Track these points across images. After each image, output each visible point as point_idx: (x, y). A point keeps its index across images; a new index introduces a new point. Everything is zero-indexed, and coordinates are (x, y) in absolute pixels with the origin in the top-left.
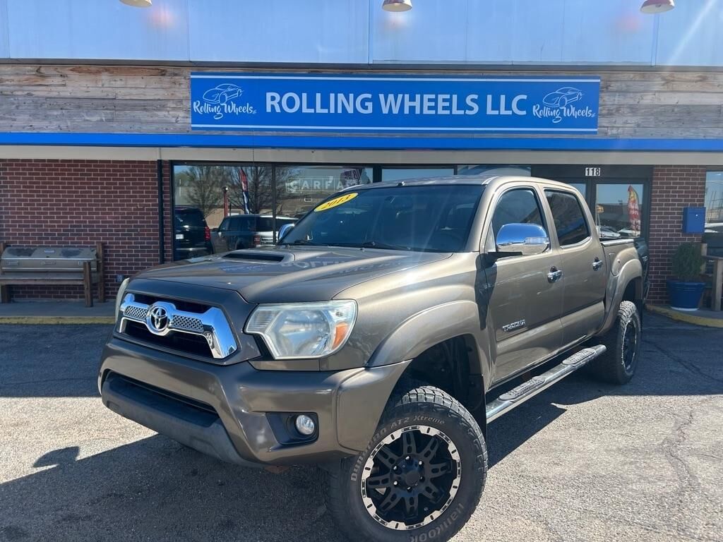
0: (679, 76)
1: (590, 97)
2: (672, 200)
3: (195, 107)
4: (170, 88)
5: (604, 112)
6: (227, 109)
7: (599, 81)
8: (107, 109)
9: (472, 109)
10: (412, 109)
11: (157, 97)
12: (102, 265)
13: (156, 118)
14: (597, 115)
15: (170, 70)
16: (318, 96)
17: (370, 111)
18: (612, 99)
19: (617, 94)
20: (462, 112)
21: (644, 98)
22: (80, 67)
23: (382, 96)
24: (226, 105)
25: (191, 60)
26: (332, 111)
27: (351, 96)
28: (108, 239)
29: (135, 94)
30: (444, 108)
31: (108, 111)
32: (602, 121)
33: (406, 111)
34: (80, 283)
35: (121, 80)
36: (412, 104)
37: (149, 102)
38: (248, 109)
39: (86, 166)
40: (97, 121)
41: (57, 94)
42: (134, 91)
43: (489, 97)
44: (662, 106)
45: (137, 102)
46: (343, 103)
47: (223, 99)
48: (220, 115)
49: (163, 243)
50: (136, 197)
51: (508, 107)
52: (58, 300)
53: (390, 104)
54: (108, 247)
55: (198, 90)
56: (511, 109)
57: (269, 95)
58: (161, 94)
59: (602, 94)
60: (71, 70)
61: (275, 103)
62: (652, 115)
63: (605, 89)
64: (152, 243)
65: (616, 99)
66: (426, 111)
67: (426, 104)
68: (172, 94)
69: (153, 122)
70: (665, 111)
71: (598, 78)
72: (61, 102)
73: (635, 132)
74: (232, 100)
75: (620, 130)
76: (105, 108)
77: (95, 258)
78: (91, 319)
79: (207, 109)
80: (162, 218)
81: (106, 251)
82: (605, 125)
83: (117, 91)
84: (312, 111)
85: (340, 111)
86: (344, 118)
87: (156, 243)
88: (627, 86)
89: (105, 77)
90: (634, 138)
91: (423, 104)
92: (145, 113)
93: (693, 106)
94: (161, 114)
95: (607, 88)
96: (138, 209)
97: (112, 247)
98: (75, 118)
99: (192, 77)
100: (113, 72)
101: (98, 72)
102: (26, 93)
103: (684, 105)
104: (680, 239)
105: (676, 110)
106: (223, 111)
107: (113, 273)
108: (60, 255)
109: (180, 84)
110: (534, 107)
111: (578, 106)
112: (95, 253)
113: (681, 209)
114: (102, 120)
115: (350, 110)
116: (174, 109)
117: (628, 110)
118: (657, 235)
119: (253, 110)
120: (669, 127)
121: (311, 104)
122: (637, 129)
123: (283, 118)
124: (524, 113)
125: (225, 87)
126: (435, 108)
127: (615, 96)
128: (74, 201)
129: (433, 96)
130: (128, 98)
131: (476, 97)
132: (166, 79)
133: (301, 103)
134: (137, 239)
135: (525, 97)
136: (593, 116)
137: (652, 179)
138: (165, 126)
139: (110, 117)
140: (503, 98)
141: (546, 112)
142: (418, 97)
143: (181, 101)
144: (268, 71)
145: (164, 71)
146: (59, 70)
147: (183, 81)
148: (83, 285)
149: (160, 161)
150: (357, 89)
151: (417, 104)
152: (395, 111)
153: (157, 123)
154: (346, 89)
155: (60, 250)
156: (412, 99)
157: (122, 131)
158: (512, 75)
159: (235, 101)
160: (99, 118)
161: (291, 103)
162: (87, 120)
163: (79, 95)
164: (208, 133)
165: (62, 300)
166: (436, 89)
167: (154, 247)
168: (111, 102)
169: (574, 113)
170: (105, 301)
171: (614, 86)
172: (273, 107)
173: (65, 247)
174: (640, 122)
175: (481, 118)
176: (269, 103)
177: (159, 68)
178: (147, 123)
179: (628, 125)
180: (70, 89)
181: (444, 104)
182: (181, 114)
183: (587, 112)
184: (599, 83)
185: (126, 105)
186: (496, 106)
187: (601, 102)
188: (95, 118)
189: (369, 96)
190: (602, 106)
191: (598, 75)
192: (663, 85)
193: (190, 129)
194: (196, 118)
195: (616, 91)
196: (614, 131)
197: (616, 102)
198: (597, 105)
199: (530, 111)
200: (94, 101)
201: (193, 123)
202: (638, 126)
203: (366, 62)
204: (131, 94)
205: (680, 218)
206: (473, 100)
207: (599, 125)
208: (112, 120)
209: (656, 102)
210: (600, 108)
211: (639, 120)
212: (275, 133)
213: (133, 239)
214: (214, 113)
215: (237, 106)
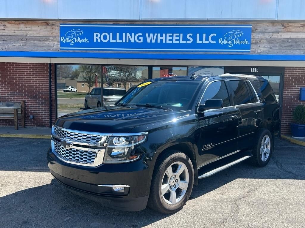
0: (291, 24)
1: (247, 35)
2: (294, 84)
3: (62, 40)
4: (51, 31)
5: (254, 42)
6: (76, 41)
7: (251, 27)
8: (23, 41)
9: (189, 40)
10: (161, 40)
11: (45, 35)
12: (23, 111)
13: (44, 45)
14: (250, 43)
15: (51, 23)
16: (118, 34)
17: (142, 41)
18: (258, 35)
19: (260, 33)
20: (185, 42)
21: (274, 35)
22: (11, 22)
23: (147, 35)
24: (75, 39)
25: (59, 18)
26: (124, 41)
27: (133, 34)
28: (26, 99)
29: (35, 34)
30: (176, 40)
31: (23, 42)
32: (253, 46)
33: (159, 42)
34: (13, 119)
35: (29, 27)
36: (161, 38)
37: (41, 37)
38: (86, 40)
39: (17, 65)
40: (19, 46)
41: (1, 33)
42: (35, 32)
43: (198, 35)
44: (282, 39)
45: (36, 37)
46: (128, 37)
47: (74, 36)
48: (73, 43)
49: (51, 101)
50: (39, 80)
51: (207, 39)
52: (4, 126)
53: (151, 38)
54: (27, 102)
55: (64, 32)
56: (208, 41)
57: (95, 34)
58: (47, 34)
59: (253, 33)
60: (8, 23)
61: (98, 38)
62: (277, 43)
63: (254, 31)
64: (46, 101)
65: (260, 36)
66: (168, 42)
67: (168, 38)
68: (52, 34)
69: (43, 46)
70: (284, 42)
71: (251, 25)
72: (3, 37)
73: (269, 51)
74: (78, 36)
75: (262, 51)
76: (22, 40)
77: (20, 107)
78: (15, 135)
79: (67, 40)
80: (51, 89)
81: (26, 104)
82: (255, 48)
83: (27, 32)
84: (115, 41)
85: (128, 41)
86: (129, 45)
87: (48, 101)
88: (265, 29)
89: (22, 26)
90: (268, 54)
91: (166, 38)
92: (39, 42)
93: (298, 39)
94: (47, 42)
95: (255, 30)
96: (40, 85)
97: (28, 102)
98: (9, 45)
99: (61, 26)
100: (25, 24)
101: (19, 24)
103: (293, 39)
104: (298, 103)
105: (290, 41)
106: (74, 41)
107: (28, 114)
108: (5, 106)
109: (55, 29)
110: (220, 39)
111: (241, 39)
112: (21, 105)
113: (299, 88)
114: (21, 46)
115: (132, 41)
116: (52, 40)
117: (266, 41)
118: (287, 101)
119: (88, 41)
120: (286, 49)
121: (114, 38)
122: (270, 50)
123: (102, 44)
124: (215, 42)
125: (75, 30)
126: (172, 40)
127: (259, 34)
128: (12, 81)
129: (171, 34)
130: (32, 35)
131: (191, 35)
132: (49, 27)
133: (110, 38)
135: (215, 35)
136: (248, 43)
137: (284, 74)
138: (48, 48)
139: (24, 44)
140: (204, 35)
141: (225, 42)
142: (164, 35)
143: (55, 37)
144: (95, 23)
145: (48, 23)
146: (2, 23)
147: (56, 27)
148: (14, 120)
149: (50, 64)
150: (136, 31)
151: (164, 38)
152: (153, 41)
153: (45, 47)
154: (130, 31)
155: (5, 103)
156: (161, 36)
157: (29, 50)
158: (209, 24)
159: (80, 37)
160: (19, 45)
161: (105, 37)
162: (14, 46)
163: (11, 34)
164: (67, 51)
165: (6, 126)
166: (173, 31)
167: (47, 103)
168: (25, 37)
169: (239, 42)
170: (25, 127)
171: (259, 29)
172: (97, 39)
173: (8, 102)
174: (271, 47)
175: (194, 45)
176: (95, 38)
177: (46, 22)
178: (40, 47)
179: (266, 48)
180: (7, 32)
181: (176, 38)
182: (56, 43)
183: (246, 42)
184: (251, 28)
185: (31, 39)
186: (201, 39)
187: (252, 37)
188: (18, 45)
189: (141, 34)
190: (253, 39)
191: (251, 24)
192: (283, 29)
193: (59, 50)
194: (62, 45)
195: (260, 32)
196: (259, 51)
197: (260, 37)
198: (250, 38)
199: (217, 41)
200: (17, 37)
201: (61, 47)
202: (271, 48)
203: (139, 19)
204: (33, 34)
205: (298, 93)
206: (190, 36)
207: (251, 48)
208: (25, 45)
209: (279, 37)
210: (252, 40)
211: (271, 45)
212: (98, 52)
213: (38, 99)
214: (70, 42)
215: (81, 39)
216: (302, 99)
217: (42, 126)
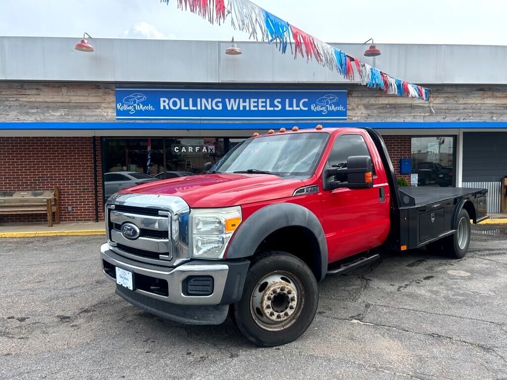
2: (393, 155)
3: (118, 107)
4: (103, 96)
5: (350, 108)
6: (138, 108)
7: (346, 91)
8: (65, 108)
9: (278, 107)
10: (244, 107)
11: (95, 101)
12: (57, 201)
13: (95, 113)
14: (346, 110)
15: (104, 86)
16: (191, 100)
17: (220, 108)
18: (354, 101)
20: (272, 109)
21: (371, 100)
22: (48, 84)
23: (227, 100)
24: (137, 106)
25: (116, 81)
26: (199, 108)
27: (210, 100)
28: (62, 185)
29: (82, 100)
30: (262, 107)
31: (66, 110)
32: (349, 113)
33: (241, 108)
34: (45, 212)
35: (74, 91)
36: (244, 104)
37: (90, 104)
38: (150, 108)
39: (48, 140)
41: (35, 99)
42: (81, 98)
43: (287, 100)
44: (380, 104)
45: (83, 104)
46: (205, 104)
47: (135, 102)
48: (133, 111)
49: (96, 186)
50: (79, 159)
51: (298, 106)
53: (232, 104)
54: (62, 190)
55: (120, 97)
56: (299, 107)
57: (162, 100)
58: (98, 99)
59: (348, 98)
60: (43, 86)
61: (166, 104)
62: (376, 109)
63: (350, 95)
64: (90, 186)
65: (356, 101)
66: (252, 109)
67: (252, 104)
68: (105, 100)
69: (93, 116)
70: (382, 107)
72: (37, 105)
73: (367, 118)
74: (140, 103)
75: (359, 118)
76: (64, 107)
77: (54, 197)
79: (125, 108)
80: (96, 171)
81: (60, 192)
82: (350, 115)
83: (71, 97)
84: (187, 108)
85: (203, 108)
86: (206, 112)
87: (92, 186)
88: (362, 94)
89: (64, 90)
90: (366, 122)
91: (250, 104)
92: (88, 110)
93: (397, 104)
94: (98, 111)
96: (81, 166)
97: (65, 190)
98: (45, 114)
99: (116, 89)
100: (68, 87)
101: (60, 87)
102: (15, 99)
103: (392, 104)
104: (399, 177)
105: (388, 106)
106: (135, 109)
107: (65, 205)
108: (31, 195)
109: (109, 94)
110: (312, 106)
111: (336, 105)
112: (53, 193)
113: (398, 160)
114: (62, 115)
115: (209, 108)
116: (105, 108)
119: (153, 108)
120: (385, 116)
121: (187, 105)
123: (170, 112)
124: (306, 109)
125: (136, 95)
126: (257, 106)
127: (355, 99)
128: (40, 162)
129: (256, 100)
131: (280, 100)
132: (101, 91)
133: (181, 104)
134: (80, 184)
135: (307, 100)
136: (344, 110)
139: (67, 113)
141: (319, 108)
142: (247, 100)
143: (110, 103)
144: (161, 86)
145: (99, 86)
147: (111, 92)
148: (46, 214)
149: (94, 137)
150: (213, 96)
151: (247, 104)
152: (235, 108)
153: (95, 116)
154: (207, 96)
155: (31, 192)
156: (244, 101)
157: (73, 121)
159: (142, 103)
160: (60, 114)
161: (175, 104)
162: (53, 115)
163: (48, 100)
164: (126, 121)
167: (91, 189)
168: (67, 104)
169: (333, 108)
171: (355, 94)
172: (164, 106)
173: (34, 190)
175: (283, 112)
176: (162, 104)
177: (97, 85)
178: (90, 116)
179: (363, 115)
180: (42, 97)
181: (262, 104)
182: (110, 111)
183: (341, 108)
185: (77, 106)
186: (291, 105)
187: (348, 102)
188: (58, 114)
189: (220, 100)
190: (348, 104)
191: (345, 88)
192: (381, 93)
193: (116, 119)
194: (119, 113)
195: (356, 97)
196: (356, 119)
197: (356, 103)
198: (346, 104)
199: (310, 108)
200: (58, 104)
201: (117, 116)
202: (369, 115)
203: (218, 82)
204: (80, 100)
205: (398, 165)
206: (278, 102)
207: (347, 115)
208: (67, 115)
209: (377, 102)
210: (348, 106)
211: (369, 112)
212: (166, 121)
213: (78, 184)
214: (130, 110)
215: (143, 106)
216: (403, 172)
217: (84, 220)
